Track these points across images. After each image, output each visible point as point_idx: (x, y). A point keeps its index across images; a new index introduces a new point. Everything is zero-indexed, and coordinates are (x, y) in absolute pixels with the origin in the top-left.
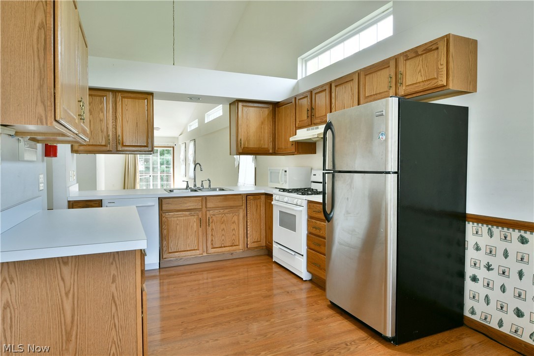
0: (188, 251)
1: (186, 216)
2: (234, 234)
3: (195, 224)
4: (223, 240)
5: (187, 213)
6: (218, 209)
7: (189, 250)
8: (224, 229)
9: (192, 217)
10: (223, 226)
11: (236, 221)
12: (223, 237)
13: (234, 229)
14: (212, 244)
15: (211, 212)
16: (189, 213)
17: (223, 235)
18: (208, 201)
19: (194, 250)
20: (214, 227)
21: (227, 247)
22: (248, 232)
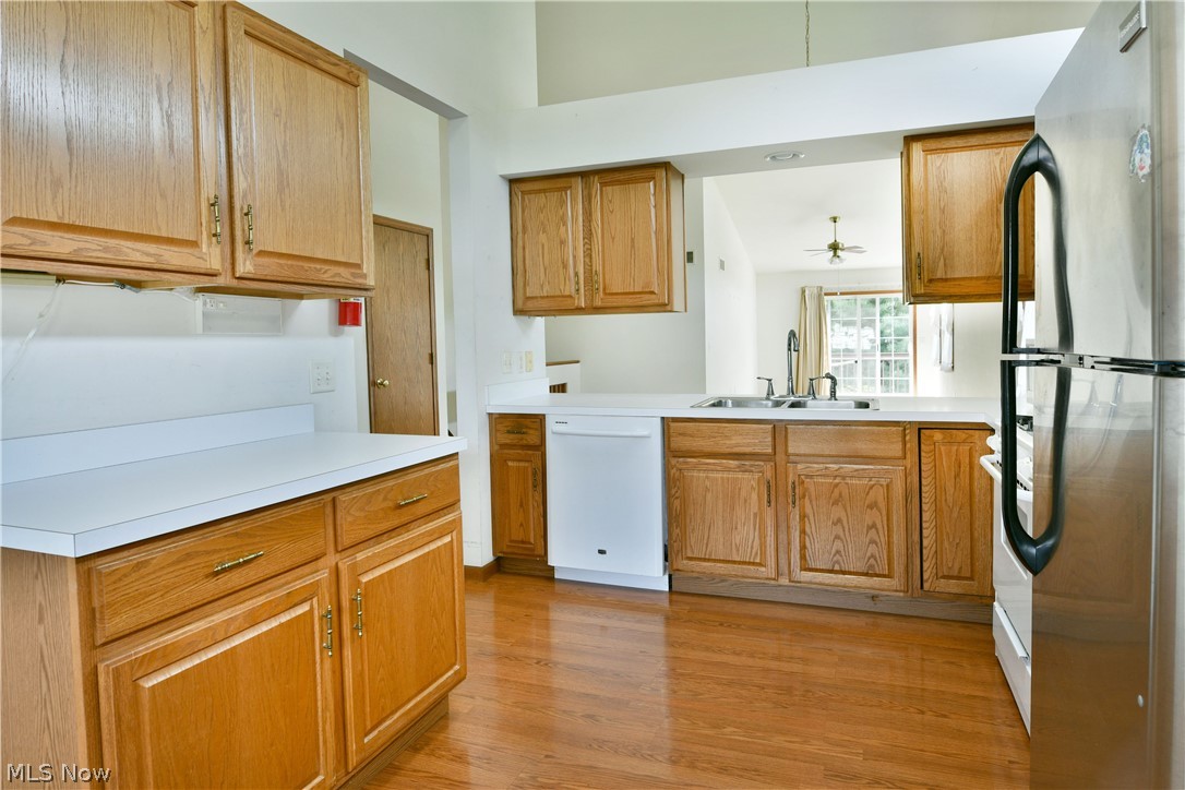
0: (734, 562)
1: (729, 470)
2: (872, 542)
3: (754, 496)
4: (838, 552)
5: (733, 463)
6: (820, 460)
7: (740, 563)
8: (839, 520)
9: (746, 475)
10: (838, 512)
11: (882, 505)
12: (838, 545)
13: (874, 526)
14: (803, 557)
15: (800, 466)
16: (736, 462)
17: (837, 537)
18: (790, 437)
19: (754, 564)
20: (808, 510)
21: (850, 573)
22: (925, 543)
